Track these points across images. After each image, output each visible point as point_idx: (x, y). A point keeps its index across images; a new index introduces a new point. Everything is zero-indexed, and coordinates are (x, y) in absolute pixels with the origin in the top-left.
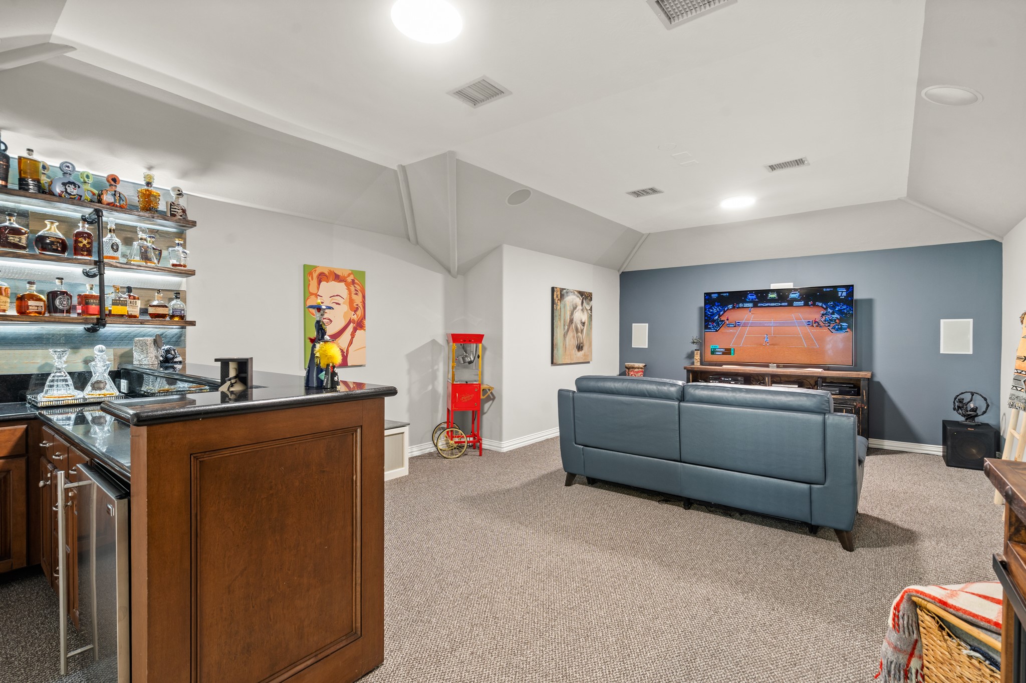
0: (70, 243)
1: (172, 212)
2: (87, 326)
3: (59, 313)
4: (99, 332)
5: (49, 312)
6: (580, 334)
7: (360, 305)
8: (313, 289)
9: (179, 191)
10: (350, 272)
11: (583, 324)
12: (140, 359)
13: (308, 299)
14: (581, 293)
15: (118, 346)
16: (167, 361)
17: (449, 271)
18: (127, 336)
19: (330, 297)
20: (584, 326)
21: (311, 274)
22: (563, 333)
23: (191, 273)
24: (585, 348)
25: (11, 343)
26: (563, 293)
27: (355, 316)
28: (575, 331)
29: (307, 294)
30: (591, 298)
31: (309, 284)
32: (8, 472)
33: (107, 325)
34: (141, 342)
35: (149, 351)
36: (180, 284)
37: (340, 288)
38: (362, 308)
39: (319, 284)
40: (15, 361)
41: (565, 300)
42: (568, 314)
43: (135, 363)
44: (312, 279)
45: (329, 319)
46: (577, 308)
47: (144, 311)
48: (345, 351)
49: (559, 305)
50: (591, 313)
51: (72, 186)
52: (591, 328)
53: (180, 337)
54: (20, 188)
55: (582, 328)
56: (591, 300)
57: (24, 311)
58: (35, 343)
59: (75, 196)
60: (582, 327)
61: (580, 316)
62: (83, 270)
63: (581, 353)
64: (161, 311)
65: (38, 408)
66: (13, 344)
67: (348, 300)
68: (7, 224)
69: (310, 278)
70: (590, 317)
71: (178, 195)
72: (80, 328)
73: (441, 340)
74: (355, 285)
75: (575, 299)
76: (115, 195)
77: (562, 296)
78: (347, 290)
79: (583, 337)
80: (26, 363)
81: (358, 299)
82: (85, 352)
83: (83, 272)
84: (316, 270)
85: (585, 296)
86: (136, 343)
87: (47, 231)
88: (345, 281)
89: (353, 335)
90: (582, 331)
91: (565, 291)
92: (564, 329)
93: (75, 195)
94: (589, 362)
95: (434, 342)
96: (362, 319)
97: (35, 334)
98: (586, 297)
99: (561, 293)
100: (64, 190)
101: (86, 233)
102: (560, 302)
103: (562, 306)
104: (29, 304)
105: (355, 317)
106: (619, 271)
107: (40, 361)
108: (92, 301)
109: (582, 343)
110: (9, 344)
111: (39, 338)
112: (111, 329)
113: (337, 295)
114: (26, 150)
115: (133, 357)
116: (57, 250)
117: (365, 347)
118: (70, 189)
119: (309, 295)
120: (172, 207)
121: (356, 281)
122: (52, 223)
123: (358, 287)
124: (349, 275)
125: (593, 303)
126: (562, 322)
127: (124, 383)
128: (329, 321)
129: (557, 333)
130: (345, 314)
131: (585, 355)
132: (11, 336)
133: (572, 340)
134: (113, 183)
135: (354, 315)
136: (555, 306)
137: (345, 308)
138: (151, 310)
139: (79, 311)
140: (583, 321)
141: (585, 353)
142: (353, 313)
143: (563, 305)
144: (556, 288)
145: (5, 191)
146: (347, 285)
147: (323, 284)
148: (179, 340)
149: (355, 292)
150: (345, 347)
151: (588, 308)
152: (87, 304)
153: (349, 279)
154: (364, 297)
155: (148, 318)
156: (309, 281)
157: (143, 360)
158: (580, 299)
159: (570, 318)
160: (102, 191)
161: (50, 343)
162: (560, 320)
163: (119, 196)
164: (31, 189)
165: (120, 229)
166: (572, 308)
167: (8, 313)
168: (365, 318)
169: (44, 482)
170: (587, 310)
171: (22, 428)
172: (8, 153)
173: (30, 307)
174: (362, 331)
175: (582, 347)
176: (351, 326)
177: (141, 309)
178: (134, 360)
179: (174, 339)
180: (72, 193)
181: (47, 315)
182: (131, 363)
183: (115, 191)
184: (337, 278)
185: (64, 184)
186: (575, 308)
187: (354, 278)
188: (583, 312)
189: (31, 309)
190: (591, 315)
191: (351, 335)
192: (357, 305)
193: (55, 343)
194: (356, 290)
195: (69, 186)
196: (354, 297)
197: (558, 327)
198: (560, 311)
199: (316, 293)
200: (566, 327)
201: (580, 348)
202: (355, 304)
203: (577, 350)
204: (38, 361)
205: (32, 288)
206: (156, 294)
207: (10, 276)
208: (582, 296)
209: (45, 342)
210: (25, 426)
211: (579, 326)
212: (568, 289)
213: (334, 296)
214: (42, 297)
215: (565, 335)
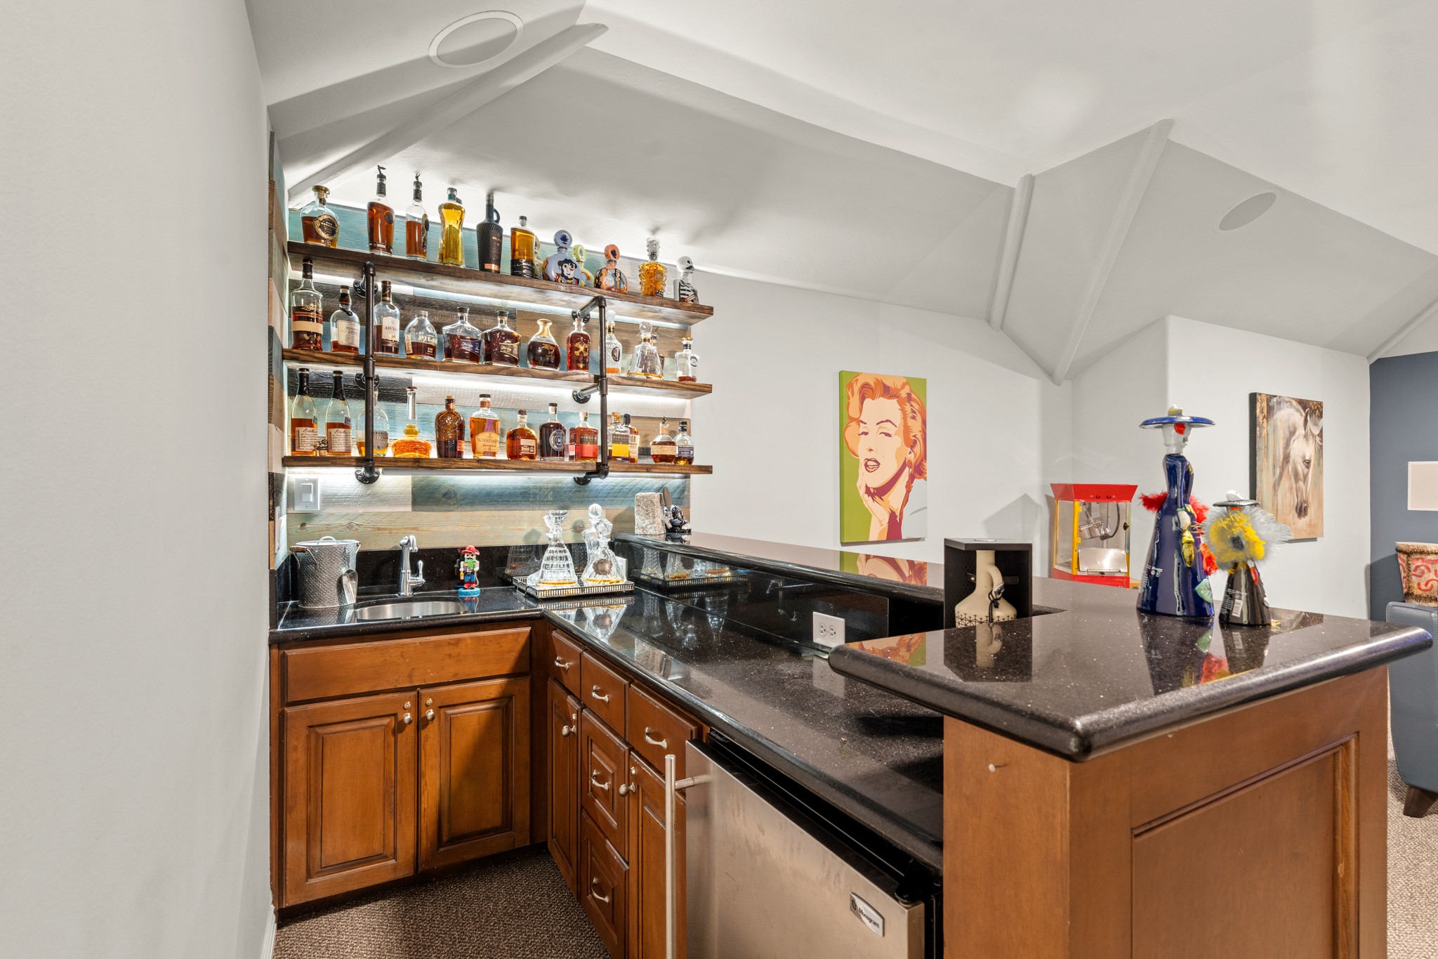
0: (564, 351)
1: (682, 296)
2: (577, 475)
3: (552, 456)
4: (590, 484)
5: (542, 455)
6: (1301, 483)
7: (919, 436)
8: (853, 411)
9: (689, 262)
10: (905, 381)
11: (1307, 463)
12: (644, 525)
13: (847, 427)
14: (1303, 404)
15: (611, 505)
16: (674, 530)
17: (1050, 374)
18: (622, 489)
19: (877, 424)
20: (1308, 467)
21: (850, 386)
22: (1272, 481)
23: (706, 389)
24: (1311, 511)
25: (496, 501)
26: (1271, 404)
27: (912, 454)
28: (1293, 477)
29: (846, 420)
30: (1321, 413)
31: (849, 403)
32: (510, 698)
33: (610, 474)
34: (645, 500)
35: (656, 514)
36: (682, 409)
37: (890, 408)
38: (921, 440)
39: (862, 403)
40: (501, 527)
41: (1275, 417)
42: (1281, 444)
43: (637, 531)
44: (853, 395)
45: (876, 461)
46: (1297, 433)
47: (644, 452)
48: (898, 514)
49: (1264, 429)
50: (1321, 441)
51: (569, 266)
52: (1321, 472)
53: (683, 491)
54: (513, 274)
55: (1305, 472)
56: (1321, 416)
57: (515, 454)
58: (521, 501)
59: (572, 281)
60: (1305, 470)
61: (1302, 449)
62: (574, 392)
63: (1303, 522)
64: (668, 451)
65: (537, 600)
66: (498, 502)
67: (902, 429)
68: (499, 327)
69: (850, 394)
70: (1320, 450)
71: (687, 268)
72: (568, 479)
73: (1038, 498)
74: (913, 403)
75: (1292, 415)
76: (615, 274)
77: (1270, 410)
78: (900, 412)
79: (1308, 488)
80: (513, 530)
81: (916, 426)
82: (575, 514)
83: (573, 395)
84: (857, 380)
85: (1311, 408)
86: (638, 500)
87: (541, 334)
88: (898, 397)
89: (909, 488)
90: (1305, 477)
91: (1275, 399)
92: (1274, 473)
93: (571, 279)
94: (1315, 539)
95: (1025, 498)
96: (922, 460)
97: (522, 488)
98: (1312, 410)
99: (1268, 405)
100: (560, 272)
101: (582, 335)
102: (1267, 422)
103: (1270, 429)
104: (522, 444)
105: (912, 457)
106: (1368, 358)
107: (527, 528)
108: (587, 437)
109: (1305, 502)
110: (494, 503)
111: (526, 493)
112: (614, 479)
113: (887, 421)
114: (519, 218)
115: (634, 522)
116: (550, 362)
117: (926, 508)
118: (567, 270)
119: (848, 420)
120: (681, 288)
121: (913, 396)
122: (545, 323)
123: (916, 406)
124: (903, 387)
125: (1324, 422)
126: (1271, 460)
127: (621, 561)
128: (875, 464)
129: (1261, 482)
130: (899, 451)
131: (1310, 525)
132: (496, 491)
133: (1288, 495)
134: (612, 258)
135: (910, 453)
136: (1258, 429)
137: (897, 441)
138: (655, 450)
139: (573, 453)
140: (1307, 458)
141: (1310, 520)
142: (909, 450)
143: (1272, 428)
144: (1260, 394)
145: (499, 279)
146: (901, 403)
147: (868, 401)
148: (682, 495)
149: (911, 415)
150: (896, 506)
151: (1316, 432)
152: (582, 441)
153: (903, 394)
154: (924, 422)
155: (650, 461)
156: (849, 398)
157: (648, 527)
158: (1301, 415)
159: (1284, 453)
160: (601, 270)
161: (536, 501)
162: (1267, 456)
163: (620, 277)
164: (525, 274)
165: (620, 328)
166: (1287, 433)
167: (498, 457)
168: (926, 459)
169: (568, 728)
170: (1313, 435)
171: (526, 632)
172: (500, 224)
173: (523, 448)
174: (922, 479)
175: (1306, 509)
176: (907, 471)
177: (640, 449)
178: (636, 527)
179: (676, 495)
180: (569, 277)
181: (538, 459)
182: (632, 531)
183: (616, 270)
184: (887, 392)
185: (560, 263)
186: (1292, 433)
187: (911, 390)
188: (1307, 440)
189: (524, 450)
190: (1321, 446)
191: (906, 487)
192: (915, 436)
193: (542, 501)
194: (914, 412)
195: (565, 266)
196: (911, 422)
197: (1264, 472)
198: (1268, 440)
199: (857, 417)
200: (1278, 471)
201: (1301, 511)
202: (912, 434)
203: (1296, 515)
204: (525, 527)
205: (523, 420)
206: (661, 425)
207: (496, 405)
208: (1304, 409)
209: (531, 500)
210: (528, 629)
211: (1301, 467)
212: (1280, 397)
213: (882, 422)
214: (533, 433)
215: (1276, 486)
